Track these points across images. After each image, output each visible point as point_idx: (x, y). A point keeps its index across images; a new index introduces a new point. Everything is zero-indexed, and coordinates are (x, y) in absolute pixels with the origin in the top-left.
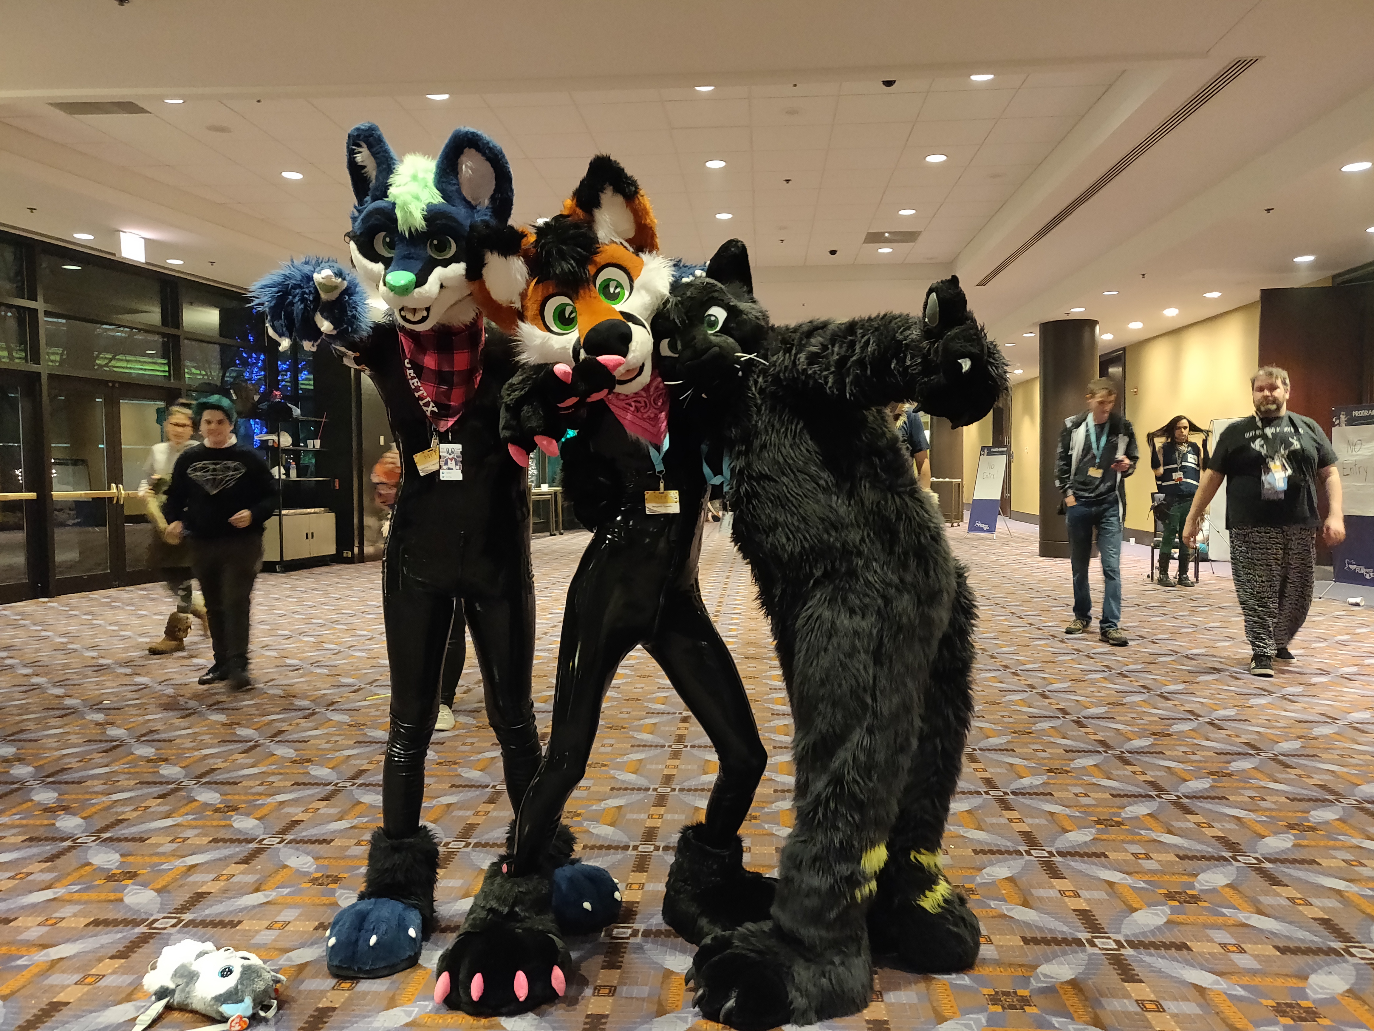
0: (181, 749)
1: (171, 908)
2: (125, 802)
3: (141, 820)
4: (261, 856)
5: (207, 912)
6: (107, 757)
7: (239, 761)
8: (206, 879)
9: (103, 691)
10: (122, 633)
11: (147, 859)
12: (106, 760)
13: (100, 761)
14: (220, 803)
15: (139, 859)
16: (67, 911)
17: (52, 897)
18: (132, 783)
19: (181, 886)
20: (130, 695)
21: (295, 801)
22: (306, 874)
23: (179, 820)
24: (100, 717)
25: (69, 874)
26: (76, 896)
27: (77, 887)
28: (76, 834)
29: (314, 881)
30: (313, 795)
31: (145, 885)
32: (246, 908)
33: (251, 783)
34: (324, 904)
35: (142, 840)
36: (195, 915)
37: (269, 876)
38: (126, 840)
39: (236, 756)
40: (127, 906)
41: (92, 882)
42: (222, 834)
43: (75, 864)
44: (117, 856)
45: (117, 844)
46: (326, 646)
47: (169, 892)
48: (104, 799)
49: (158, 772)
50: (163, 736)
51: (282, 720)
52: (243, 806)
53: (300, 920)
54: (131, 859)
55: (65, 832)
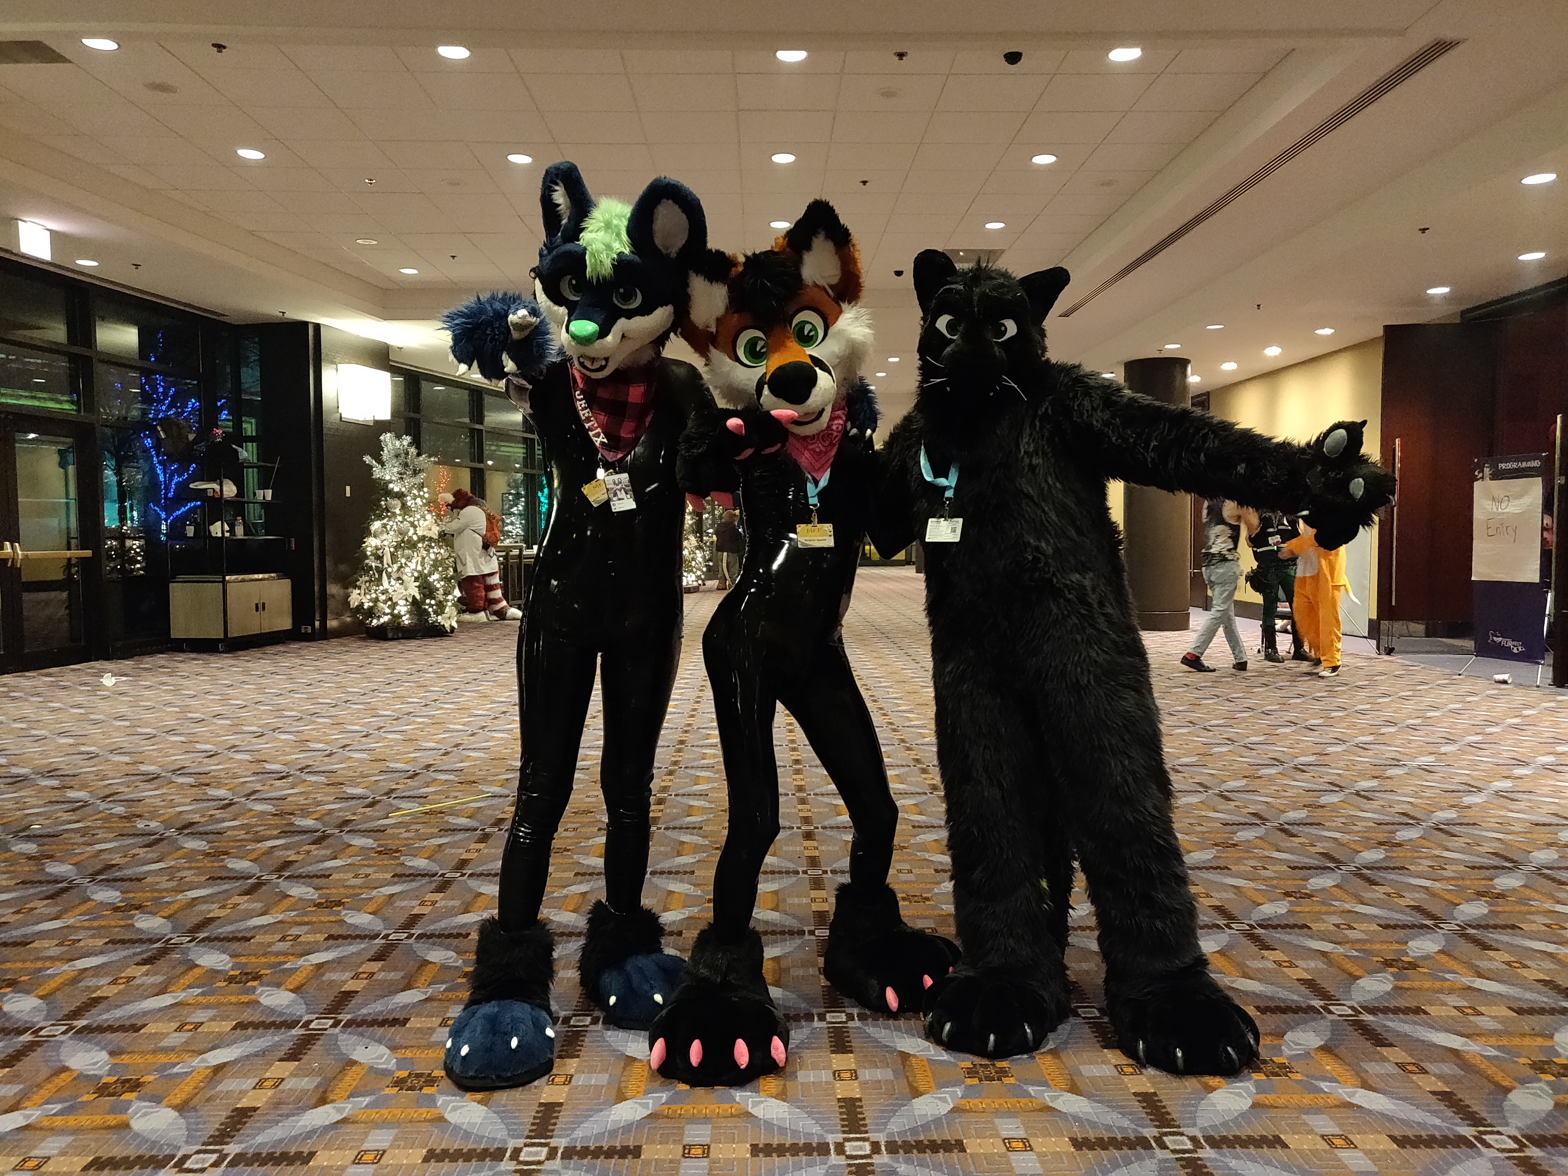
0: (156, 891)
1: (205, 1136)
2: (97, 971)
3: (125, 999)
4: (315, 1047)
5: (260, 1139)
6: (54, 905)
7: (242, 907)
8: (244, 1087)
9: (26, 812)
10: (34, 732)
11: (150, 1058)
12: (55, 910)
13: (47, 911)
14: (232, 969)
15: (138, 1059)
16: (50, 1146)
17: (24, 1124)
18: (100, 942)
19: (208, 1100)
20: (66, 817)
21: (337, 963)
22: (385, 1073)
23: (181, 996)
24: (31, 848)
25: (39, 1086)
26: (59, 1121)
27: (58, 1107)
28: (38, 1022)
29: (399, 1083)
30: (359, 953)
31: (157, 1099)
32: (313, 1131)
33: (268, 938)
34: (425, 1120)
35: (136, 1029)
36: (243, 1146)
37: (334, 1078)
38: (111, 1029)
39: (236, 899)
40: (137, 1135)
41: (77, 1097)
42: (248, 1015)
43: (44, 1073)
44: (104, 1056)
45: (100, 1036)
46: (313, 745)
47: (194, 1109)
48: (65, 967)
49: (133, 925)
50: (128, 872)
51: (285, 847)
52: (268, 972)
53: (398, 1147)
54: (125, 1059)
55: (18, 1020)
